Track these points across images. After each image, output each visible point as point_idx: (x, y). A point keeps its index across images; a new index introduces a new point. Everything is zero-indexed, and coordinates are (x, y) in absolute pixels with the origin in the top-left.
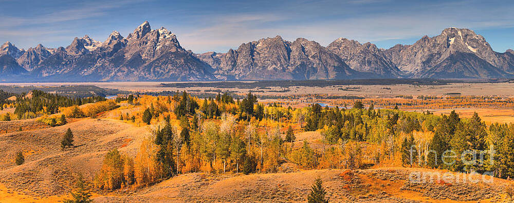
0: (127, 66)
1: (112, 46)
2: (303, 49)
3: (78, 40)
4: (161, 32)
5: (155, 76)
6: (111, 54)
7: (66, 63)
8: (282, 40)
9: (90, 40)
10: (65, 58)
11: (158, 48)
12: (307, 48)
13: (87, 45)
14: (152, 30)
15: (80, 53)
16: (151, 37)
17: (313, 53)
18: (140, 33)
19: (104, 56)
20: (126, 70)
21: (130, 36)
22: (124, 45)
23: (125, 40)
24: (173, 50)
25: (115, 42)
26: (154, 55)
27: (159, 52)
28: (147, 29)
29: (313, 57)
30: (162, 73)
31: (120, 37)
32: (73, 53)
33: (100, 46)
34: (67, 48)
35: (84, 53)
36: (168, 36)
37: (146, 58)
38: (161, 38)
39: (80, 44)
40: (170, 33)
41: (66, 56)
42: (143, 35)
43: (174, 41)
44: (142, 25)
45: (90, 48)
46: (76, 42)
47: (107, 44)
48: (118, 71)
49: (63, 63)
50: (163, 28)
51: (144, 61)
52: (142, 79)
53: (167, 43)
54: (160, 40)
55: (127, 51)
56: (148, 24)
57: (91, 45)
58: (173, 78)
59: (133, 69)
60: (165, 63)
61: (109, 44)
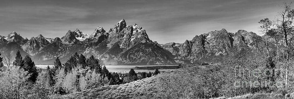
0: (109, 53)
1: (97, 38)
2: (243, 38)
3: (71, 33)
4: (134, 27)
5: (130, 61)
6: (96, 44)
7: (62, 51)
8: (227, 32)
9: (80, 33)
10: (61, 46)
11: (132, 40)
12: (247, 38)
13: (78, 37)
14: (127, 26)
15: (73, 43)
16: (127, 31)
17: (251, 42)
18: (118, 28)
19: (91, 45)
20: (108, 56)
21: (111, 30)
22: (107, 37)
23: (107, 33)
24: (144, 41)
25: (99, 35)
26: (129, 46)
27: (133, 43)
28: (123, 25)
29: (251, 44)
30: (135, 59)
31: (103, 31)
32: (67, 43)
33: (88, 38)
34: (62, 38)
35: (75, 43)
36: (140, 31)
37: (123, 47)
38: (134, 32)
39: (72, 36)
40: (141, 28)
41: (62, 45)
42: (121, 29)
43: (144, 34)
44: (120, 22)
45: (80, 39)
46: (69, 34)
47: (93, 36)
48: (102, 57)
49: (60, 50)
50: (136, 24)
51: (122, 50)
52: (120, 63)
53: (139, 36)
54: (133, 33)
55: (109, 42)
56: (124, 21)
57: (80, 37)
58: (144, 62)
59: (114, 56)
60: (138, 51)
61: (95, 36)
